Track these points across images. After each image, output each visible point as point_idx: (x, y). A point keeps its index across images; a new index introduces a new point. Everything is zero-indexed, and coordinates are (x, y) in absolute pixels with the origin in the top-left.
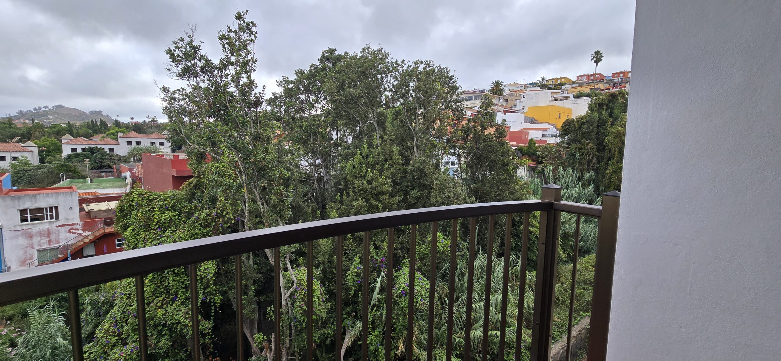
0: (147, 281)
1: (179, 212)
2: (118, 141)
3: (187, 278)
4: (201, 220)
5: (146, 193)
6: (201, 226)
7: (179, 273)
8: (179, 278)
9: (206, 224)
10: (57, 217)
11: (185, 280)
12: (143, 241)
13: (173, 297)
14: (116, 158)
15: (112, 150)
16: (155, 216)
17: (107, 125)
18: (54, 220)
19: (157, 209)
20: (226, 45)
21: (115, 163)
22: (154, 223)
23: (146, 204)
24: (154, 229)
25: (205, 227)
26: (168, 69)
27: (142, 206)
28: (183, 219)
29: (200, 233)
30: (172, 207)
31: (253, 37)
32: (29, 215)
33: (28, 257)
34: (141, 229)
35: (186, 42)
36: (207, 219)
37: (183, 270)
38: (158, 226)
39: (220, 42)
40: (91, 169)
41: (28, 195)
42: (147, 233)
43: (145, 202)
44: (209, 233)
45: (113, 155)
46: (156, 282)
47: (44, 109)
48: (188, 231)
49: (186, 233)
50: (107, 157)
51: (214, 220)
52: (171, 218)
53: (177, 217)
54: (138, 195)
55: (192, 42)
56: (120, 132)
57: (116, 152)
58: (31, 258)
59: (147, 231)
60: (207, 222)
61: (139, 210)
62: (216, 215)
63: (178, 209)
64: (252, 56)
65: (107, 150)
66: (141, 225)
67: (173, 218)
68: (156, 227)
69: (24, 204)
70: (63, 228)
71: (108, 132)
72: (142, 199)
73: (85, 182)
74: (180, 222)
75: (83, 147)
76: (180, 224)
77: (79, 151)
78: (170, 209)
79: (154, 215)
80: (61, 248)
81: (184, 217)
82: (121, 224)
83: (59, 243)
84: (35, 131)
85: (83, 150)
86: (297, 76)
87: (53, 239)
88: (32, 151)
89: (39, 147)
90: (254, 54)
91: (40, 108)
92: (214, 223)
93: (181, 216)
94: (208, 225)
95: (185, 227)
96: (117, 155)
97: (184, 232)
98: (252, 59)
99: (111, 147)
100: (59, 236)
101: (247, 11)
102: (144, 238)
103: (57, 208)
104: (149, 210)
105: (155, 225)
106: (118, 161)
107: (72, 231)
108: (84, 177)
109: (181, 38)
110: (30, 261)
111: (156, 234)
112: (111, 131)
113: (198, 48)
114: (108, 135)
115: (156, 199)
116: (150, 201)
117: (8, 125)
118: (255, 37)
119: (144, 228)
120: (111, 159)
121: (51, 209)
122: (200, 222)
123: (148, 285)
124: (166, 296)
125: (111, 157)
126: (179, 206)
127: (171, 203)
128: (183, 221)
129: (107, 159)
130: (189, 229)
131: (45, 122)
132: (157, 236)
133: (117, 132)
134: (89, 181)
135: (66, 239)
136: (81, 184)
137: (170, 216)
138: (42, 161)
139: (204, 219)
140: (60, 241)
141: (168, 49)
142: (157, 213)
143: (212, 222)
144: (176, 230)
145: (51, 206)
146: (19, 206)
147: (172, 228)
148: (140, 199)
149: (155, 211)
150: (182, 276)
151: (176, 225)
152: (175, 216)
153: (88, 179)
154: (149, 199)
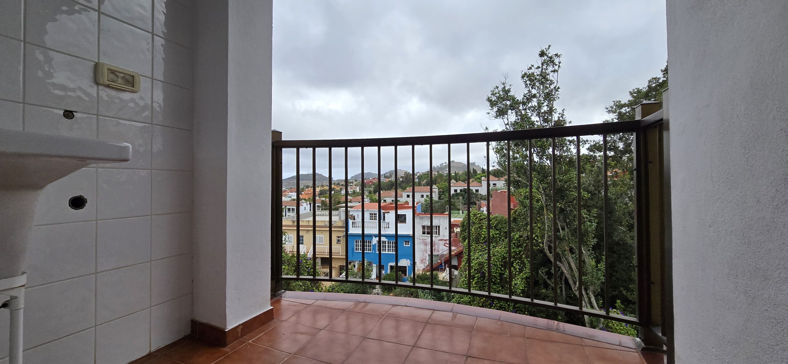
0: (474, 283)
1: (500, 232)
2: (481, 183)
3: (502, 288)
4: (515, 240)
5: (479, 214)
6: (514, 245)
7: (496, 282)
8: (495, 287)
9: (519, 244)
10: (439, 234)
11: (500, 290)
12: (474, 251)
13: (491, 302)
14: (479, 197)
15: (477, 191)
16: (483, 233)
17: (476, 172)
18: (437, 235)
19: (484, 227)
20: (528, 81)
21: (478, 201)
22: (482, 238)
23: (478, 222)
24: (481, 243)
25: (518, 247)
26: (488, 113)
27: (475, 224)
28: (502, 238)
29: (514, 251)
30: (495, 227)
31: (556, 68)
32: (426, 230)
33: (424, 259)
34: (473, 242)
35: (500, 89)
36: (520, 240)
37: (499, 281)
38: (484, 241)
39: (523, 80)
40: (464, 205)
41: (426, 216)
42: (477, 245)
43: (477, 220)
44: (521, 252)
45: (477, 195)
46: (480, 286)
47: (444, 164)
48: (505, 248)
49: (503, 250)
50: (473, 196)
51: (525, 242)
52: (494, 236)
53: (498, 235)
54: (473, 215)
55: (504, 88)
56: (483, 176)
57: (480, 192)
58: (425, 259)
59: (477, 244)
60: (520, 243)
61: (473, 226)
62: (527, 237)
63: (499, 229)
64: (555, 84)
65: (474, 191)
66: (473, 238)
67: (495, 236)
68: (483, 241)
69: (424, 222)
70: (442, 241)
71: (476, 177)
72: (476, 218)
73: (459, 213)
74: (500, 240)
75: (461, 188)
76: (500, 241)
77: (459, 191)
78: (494, 228)
79: (482, 231)
80: (440, 256)
81: (503, 237)
82: (462, 236)
83: (439, 252)
84: (438, 179)
85: (461, 190)
86: (633, 97)
87: (436, 249)
88: (435, 192)
89: (439, 189)
90: (557, 82)
91: (443, 164)
92: (525, 245)
93: (501, 235)
94: (520, 246)
95: (502, 244)
96: (480, 194)
97: (501, 248)
98: (555, 88)
99: (477, 188)
100: (439, 247)
101: (549, 46)
102: (475, 248)
103: (439, 226)
104: (479, 227)
105: (483, 240)
106: (480, 199)
107: (446, 244)
108: (459, 210)
109: (496, 86)
110: (425, 261)
111: (482, 247)
112: (477, 176)
113: (509, 91)
114: (475, 180)
115: (484, 219)
116: (481, 220)
117: (427, 176)
118: (559, 66)
119: (475, 241)
120: (476, 197)
121: (436, 227)
122: (514, 242)
123: (474, 286)
124: (486, 300)
125: (476, 195)
126: (500, 226)
127: (495, 223)
128: (502, 239)
129: (473, 197)
130: (505, 246)
131: (444, 173)
132: (483, 249)
133: (481, 177)
134: (461, 213)
135: (443, 250)
136: (456, 215)
137: (493, 234)
138: (439, 198)
139: (517, 239)
140: (440, 250)
141: (488, 97)
142: (484, 230)
143: (523, 243)
144: (497, 246)
145: (437, 225)
146: (422, 224)
147: (494, 244)
148: (475, 218)
149: (483, 228)
150: (498, 286)
151: (497, 243)
152: (497, 234)
153: (461, 211)
154: (480, 218)
